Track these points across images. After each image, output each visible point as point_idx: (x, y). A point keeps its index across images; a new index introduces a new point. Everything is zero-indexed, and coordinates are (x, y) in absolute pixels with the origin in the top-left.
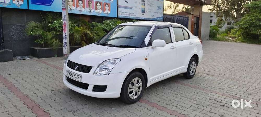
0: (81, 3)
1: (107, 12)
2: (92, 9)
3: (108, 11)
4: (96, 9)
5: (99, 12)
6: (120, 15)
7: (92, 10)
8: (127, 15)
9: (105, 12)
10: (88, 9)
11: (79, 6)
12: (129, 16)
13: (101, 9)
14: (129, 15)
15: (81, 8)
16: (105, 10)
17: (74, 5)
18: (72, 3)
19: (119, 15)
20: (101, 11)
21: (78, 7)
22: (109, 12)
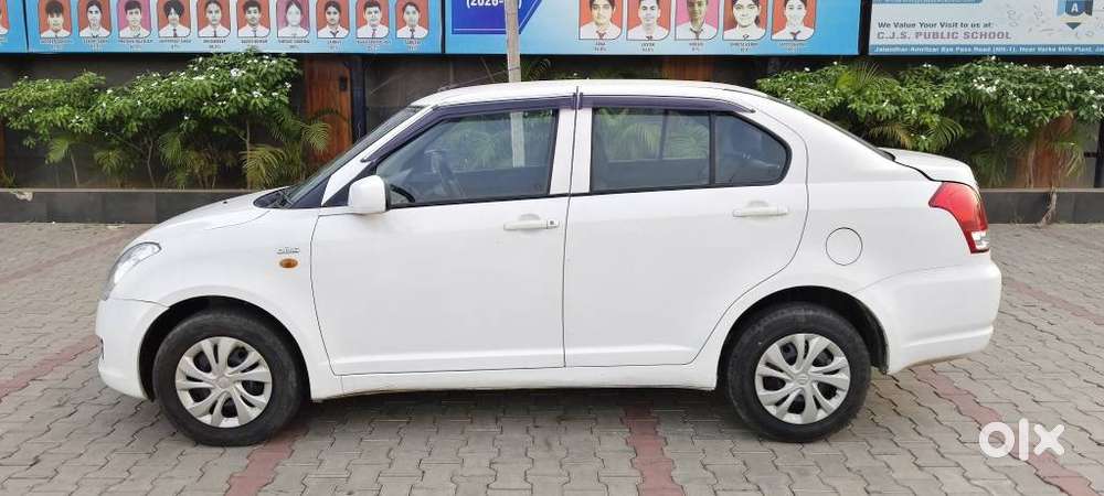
0: (652, 8)
1: (794, 34)
2: (705, 26)
3: (802, 28)
4: (731, 23)
5: (746, 37)
6: (881, 42)
7: (708, 31)
8: (935, 35)
9: (784, 34)
10: (685, 30)
11: (638, 22)
12: (951, 42)
13: (757, 21)
14: (953, 36)
15: (648, 27)
16: (780, 23)
17: (616, 20)
18: (608, 13)
19: (873, 40)
20: (756, 33)
21: (638, 25)
22: (806, 33)
